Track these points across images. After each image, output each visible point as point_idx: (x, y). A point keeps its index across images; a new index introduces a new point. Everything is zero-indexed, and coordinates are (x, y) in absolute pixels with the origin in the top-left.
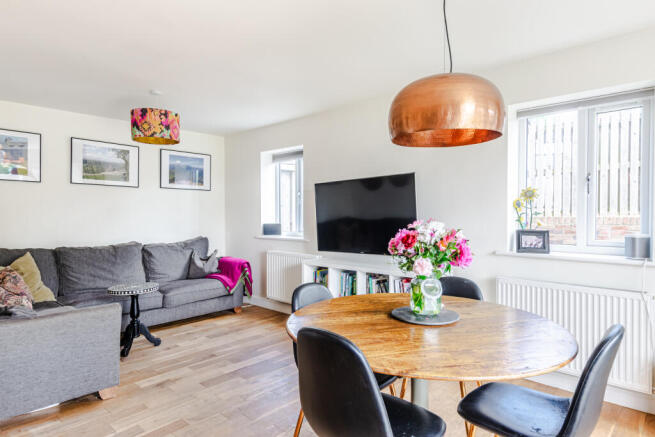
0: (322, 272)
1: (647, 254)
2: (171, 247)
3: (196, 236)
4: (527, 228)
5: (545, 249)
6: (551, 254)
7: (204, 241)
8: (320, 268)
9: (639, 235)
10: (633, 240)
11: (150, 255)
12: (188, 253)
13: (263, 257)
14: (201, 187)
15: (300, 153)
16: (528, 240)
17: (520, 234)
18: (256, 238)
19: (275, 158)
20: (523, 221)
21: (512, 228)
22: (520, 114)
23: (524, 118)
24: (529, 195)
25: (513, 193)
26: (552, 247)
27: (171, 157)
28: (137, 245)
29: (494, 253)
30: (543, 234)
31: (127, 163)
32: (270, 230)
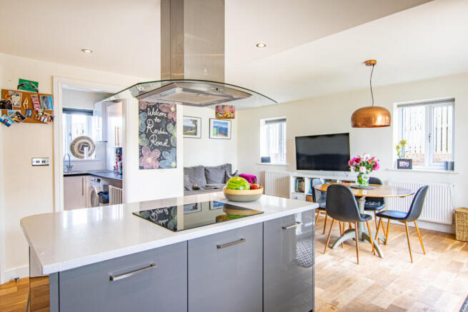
0: (300, 180)
1: (453, 169)
2: (216, 168)
3: (225, 163)
4: (402, 158)
5: (410, 167)
6: (413, 169)
7: (230, 166)
8: (298, 178)
9: (450, 160)
10: (447, 163)
11: (208, 172)
12: (224, 171)
13: (263, 174)
14: (226, 138)
15: (284, 120)
16: (402, 163)
17: (399, 160)
18: (257, 164)
19: (267, 122)
20: (401, 155)
21: (395, 158)
22: (399, 106)
23: (401, 108)
24: (403, 143)
25: (396, 142)
26: (413, 167)
27: (214, 122)
28: (203, 167)
29: (387, 170)
30: (410, 161)
31: (196, 127)
32: (265, 160)
